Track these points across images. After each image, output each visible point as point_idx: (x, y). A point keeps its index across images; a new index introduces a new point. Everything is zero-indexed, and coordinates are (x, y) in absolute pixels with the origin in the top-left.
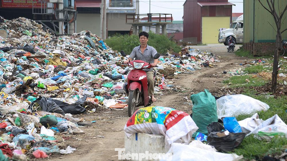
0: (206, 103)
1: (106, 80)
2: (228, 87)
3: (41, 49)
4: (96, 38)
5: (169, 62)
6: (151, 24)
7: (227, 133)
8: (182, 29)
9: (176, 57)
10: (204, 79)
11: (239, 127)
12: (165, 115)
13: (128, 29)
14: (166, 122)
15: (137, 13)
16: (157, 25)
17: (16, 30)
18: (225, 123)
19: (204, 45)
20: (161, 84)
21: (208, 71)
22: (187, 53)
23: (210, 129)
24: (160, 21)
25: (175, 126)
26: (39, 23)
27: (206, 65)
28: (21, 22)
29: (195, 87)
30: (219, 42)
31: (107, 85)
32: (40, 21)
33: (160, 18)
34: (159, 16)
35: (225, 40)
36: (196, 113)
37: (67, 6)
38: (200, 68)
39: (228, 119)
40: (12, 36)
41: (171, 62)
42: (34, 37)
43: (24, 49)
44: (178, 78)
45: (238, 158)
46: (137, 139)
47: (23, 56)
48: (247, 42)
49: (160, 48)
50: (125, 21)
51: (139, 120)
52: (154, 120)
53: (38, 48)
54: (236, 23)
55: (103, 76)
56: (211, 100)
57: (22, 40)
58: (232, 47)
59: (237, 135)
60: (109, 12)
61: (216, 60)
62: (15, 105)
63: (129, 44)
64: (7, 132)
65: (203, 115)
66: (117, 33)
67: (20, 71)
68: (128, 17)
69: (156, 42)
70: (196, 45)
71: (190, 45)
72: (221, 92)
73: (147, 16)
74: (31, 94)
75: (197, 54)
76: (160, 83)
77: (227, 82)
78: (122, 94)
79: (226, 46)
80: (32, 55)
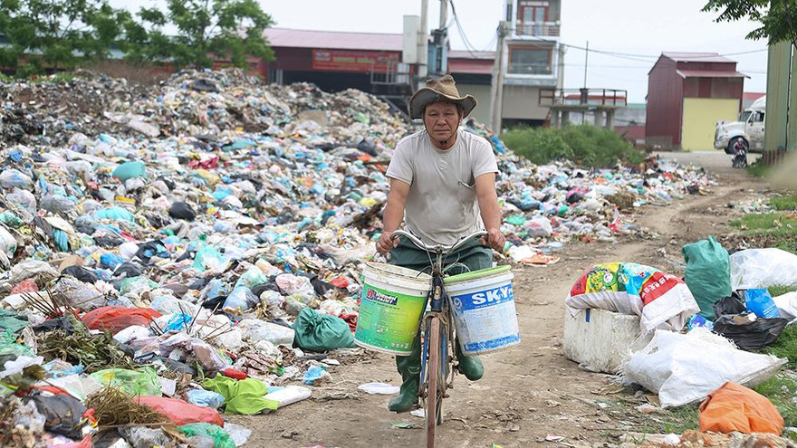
0: (710, 261)
1: (512, 211)
2: (739, 233)
3: (388, 149)
4: (486, 132)
5: (623, 182)
6: (586, 108)
7: (752, 317)
8: (642, 120)
9: (633, 171)
10: (692, 217)
11: (775, 307)
12: (643, 279)
13: (543, 117)
14: (643, 291)
15: (559, 87)
16: (598, 110)
17: (342, 113)
18: (748, 299)
19: (685, 151)
20: (613, 223)
21: (698, 202)
22: (656, 166)
23: (719, 309)
24: (603, 103)
25: (660, 299)
26: (383, 101)
27: (693, 190)
28: (351, 98)
29: (676, 232)
30: (715, 147)
31: (513, 219)
32: (383, 97)
33: (604, 98)
34: (602, 94)
35: (727, 144)
36: (691, 279)
37: (434, 69)
38: (681, 196)
39: (753, 293)
40: (335, 124)
41: (627, 182)
42: (373, 126)
43: (359, 148)
44: (641, 213)
45: (778, 362)
46: (588, 320)
47: (357, 160)
48: (772, 150)
49: (604, 155)
50: (537, 100)
51: (593, 285)
52: (621, 288)
53: (383, 147)
54: (751, 112)
55: (506, 204)
56: (721, 255)
57: (355, 131)
58: (741, 158)
59: (773, 322)
60: (506, 82)
61: (711, 182)
62: (357, 247)
63: (544, 146)
64: (351, 294)
65: (704, 284)
66: (520, 124)
67: (352, 187)
68: (543, 93)
69: (596, 143)
70: (670, 151)
71: (657, 150)
72: (727, 242)
73: (580, 94)
74: (379, 230)
75: (675, 169)
76: (611, 220)
77: (738, 224)
78: (542, 238)
79: (729, 155)
80: (373, 160)
